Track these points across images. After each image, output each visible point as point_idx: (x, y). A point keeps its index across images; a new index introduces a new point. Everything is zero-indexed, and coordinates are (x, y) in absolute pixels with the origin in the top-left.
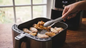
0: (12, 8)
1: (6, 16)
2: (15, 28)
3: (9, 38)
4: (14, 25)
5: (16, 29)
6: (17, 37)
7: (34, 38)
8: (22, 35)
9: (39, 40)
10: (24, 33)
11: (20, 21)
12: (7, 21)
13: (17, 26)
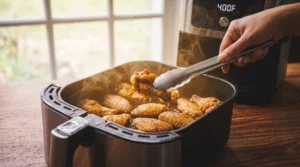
0: (43, 28)
1: (20, 54)
2: (51, 97)
3: (32, 131)
4: (50, 89)
5: (55, 99)
6: (59, 127)
7: (119, 133)
8: (77, 123)
9: (135, 138)
10: (83, 116)
11: (71, 74)
12: (23, 75)
13: (59, 89)
